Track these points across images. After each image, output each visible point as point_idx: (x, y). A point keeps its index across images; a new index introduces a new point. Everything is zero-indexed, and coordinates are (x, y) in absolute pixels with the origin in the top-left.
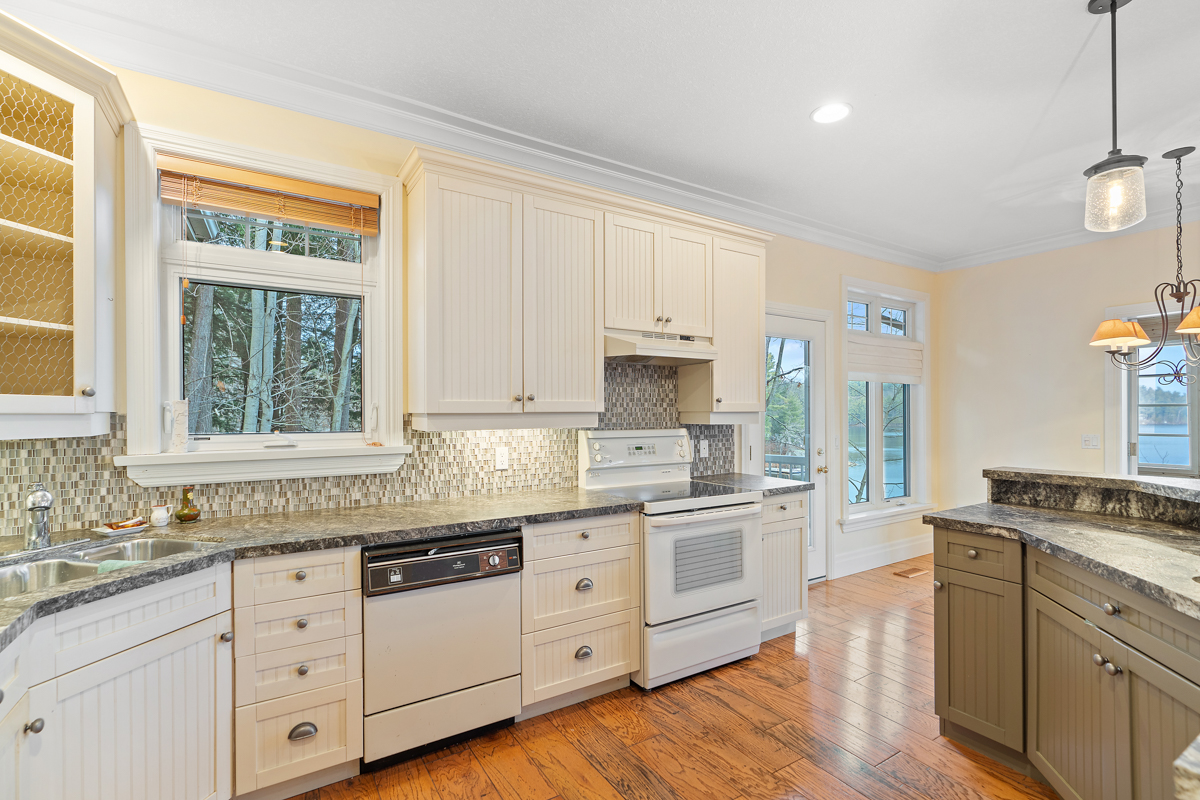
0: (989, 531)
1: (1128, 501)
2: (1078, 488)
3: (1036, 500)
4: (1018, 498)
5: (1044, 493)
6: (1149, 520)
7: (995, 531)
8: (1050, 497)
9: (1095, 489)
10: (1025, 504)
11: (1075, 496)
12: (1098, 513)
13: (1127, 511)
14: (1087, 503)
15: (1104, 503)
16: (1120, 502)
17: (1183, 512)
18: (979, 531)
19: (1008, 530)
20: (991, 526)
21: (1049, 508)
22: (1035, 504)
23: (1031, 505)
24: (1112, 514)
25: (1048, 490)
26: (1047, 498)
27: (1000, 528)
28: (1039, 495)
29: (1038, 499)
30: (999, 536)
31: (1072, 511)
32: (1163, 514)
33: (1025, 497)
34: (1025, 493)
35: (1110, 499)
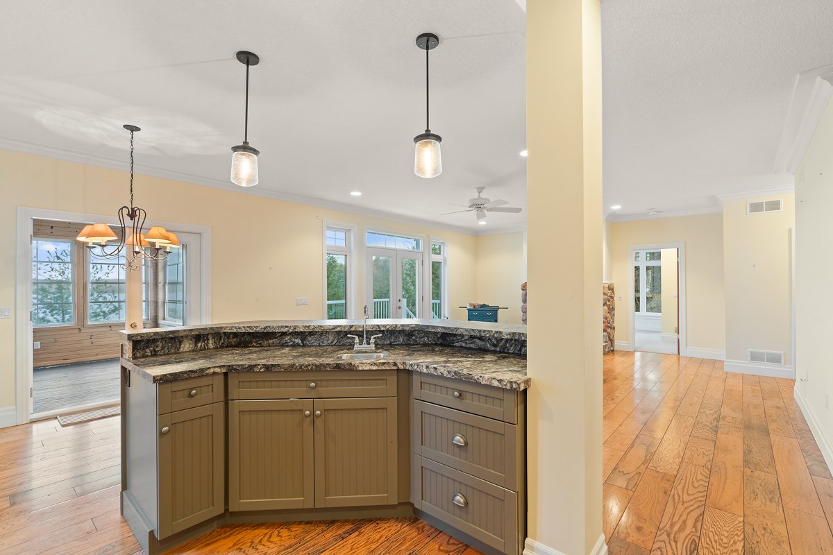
0: (207, 372)
1: (208, 339)
2: (182, 337)
3: (155, 351)
4: (142, 353)
5: (161, 345)
6: (217, 348)
7: (212, 371)
8: (165, 347)
9: (192, 336)
10: (147, 356)
11: (181, 342)
12: (193, 351)
13: (207, 346)
14: (187, 346)
15: (196, 344)
16: (204, 341)
17: (235, 340)
18: (200, 374)
19: (220, 367)
20: (209, 368)
21: (164, 355)
22: (155, 354)
23: (152, 356)
24: (201, 350)
25: (164, 342)
26: (163, 347)
27: (215, 367)
28: (157, 347)
29: (157, 350)
30: (214, 373)
31: (179, 353)
32: (223, 343)
33: (148, 350)
34: (148, 347)
35: (199, 341)
